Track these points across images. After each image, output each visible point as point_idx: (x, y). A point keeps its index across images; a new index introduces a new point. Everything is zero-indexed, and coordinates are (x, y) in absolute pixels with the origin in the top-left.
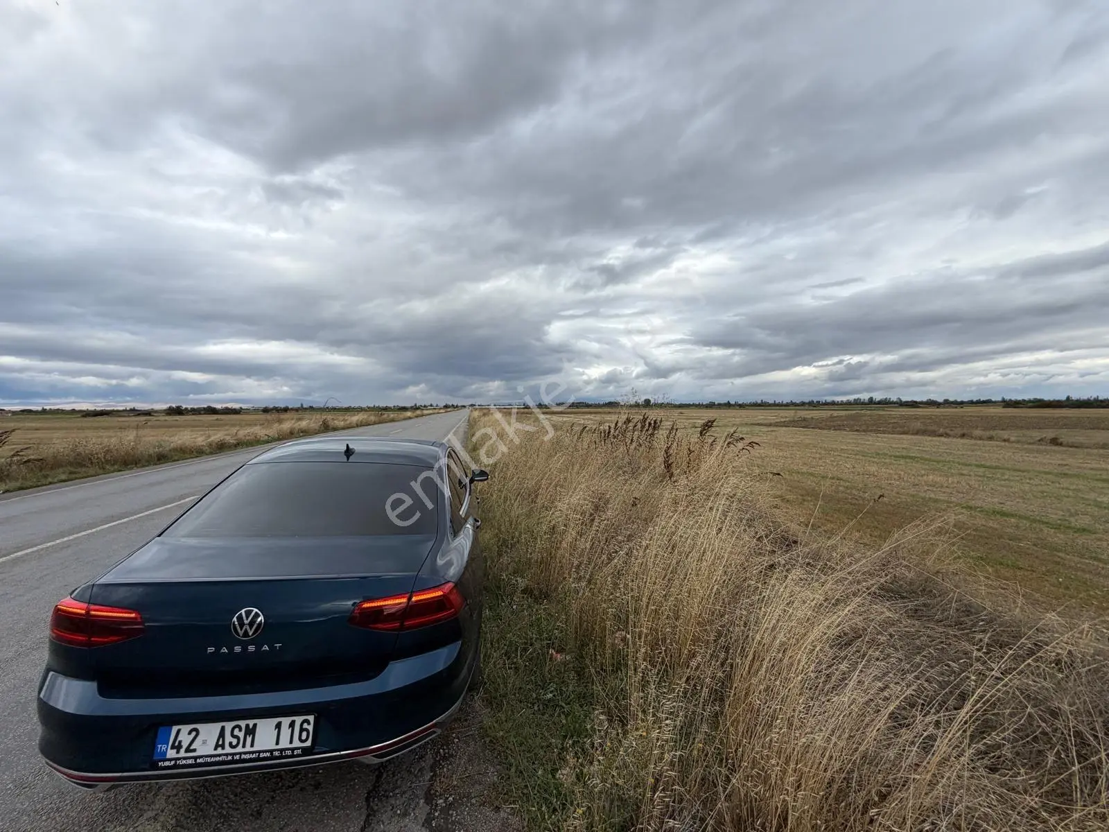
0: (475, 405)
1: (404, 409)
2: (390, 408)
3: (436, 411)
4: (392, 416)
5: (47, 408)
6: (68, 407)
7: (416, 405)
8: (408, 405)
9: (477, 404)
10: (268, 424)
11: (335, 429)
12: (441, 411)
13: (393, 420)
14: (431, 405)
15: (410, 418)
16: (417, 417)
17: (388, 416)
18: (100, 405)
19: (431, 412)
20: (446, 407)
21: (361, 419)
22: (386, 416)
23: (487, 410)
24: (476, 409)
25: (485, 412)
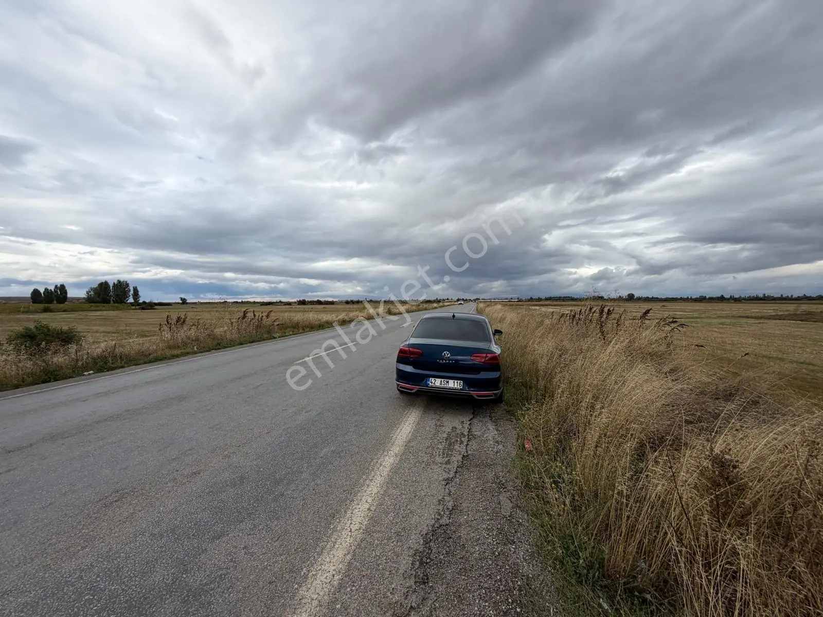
0: (479, 299)
3: (451, 304)
5: (244, 300)
6: (252, 300)
7: (437, 299)
8: (434, 299)
9: (481, 299)
12: (454, 304)
14: (448, 299)
18: (266, 299)
19: (447, 304)
20: (458, 300)
23: (490, 302)
24: (481, 302)
25: (488, 303)
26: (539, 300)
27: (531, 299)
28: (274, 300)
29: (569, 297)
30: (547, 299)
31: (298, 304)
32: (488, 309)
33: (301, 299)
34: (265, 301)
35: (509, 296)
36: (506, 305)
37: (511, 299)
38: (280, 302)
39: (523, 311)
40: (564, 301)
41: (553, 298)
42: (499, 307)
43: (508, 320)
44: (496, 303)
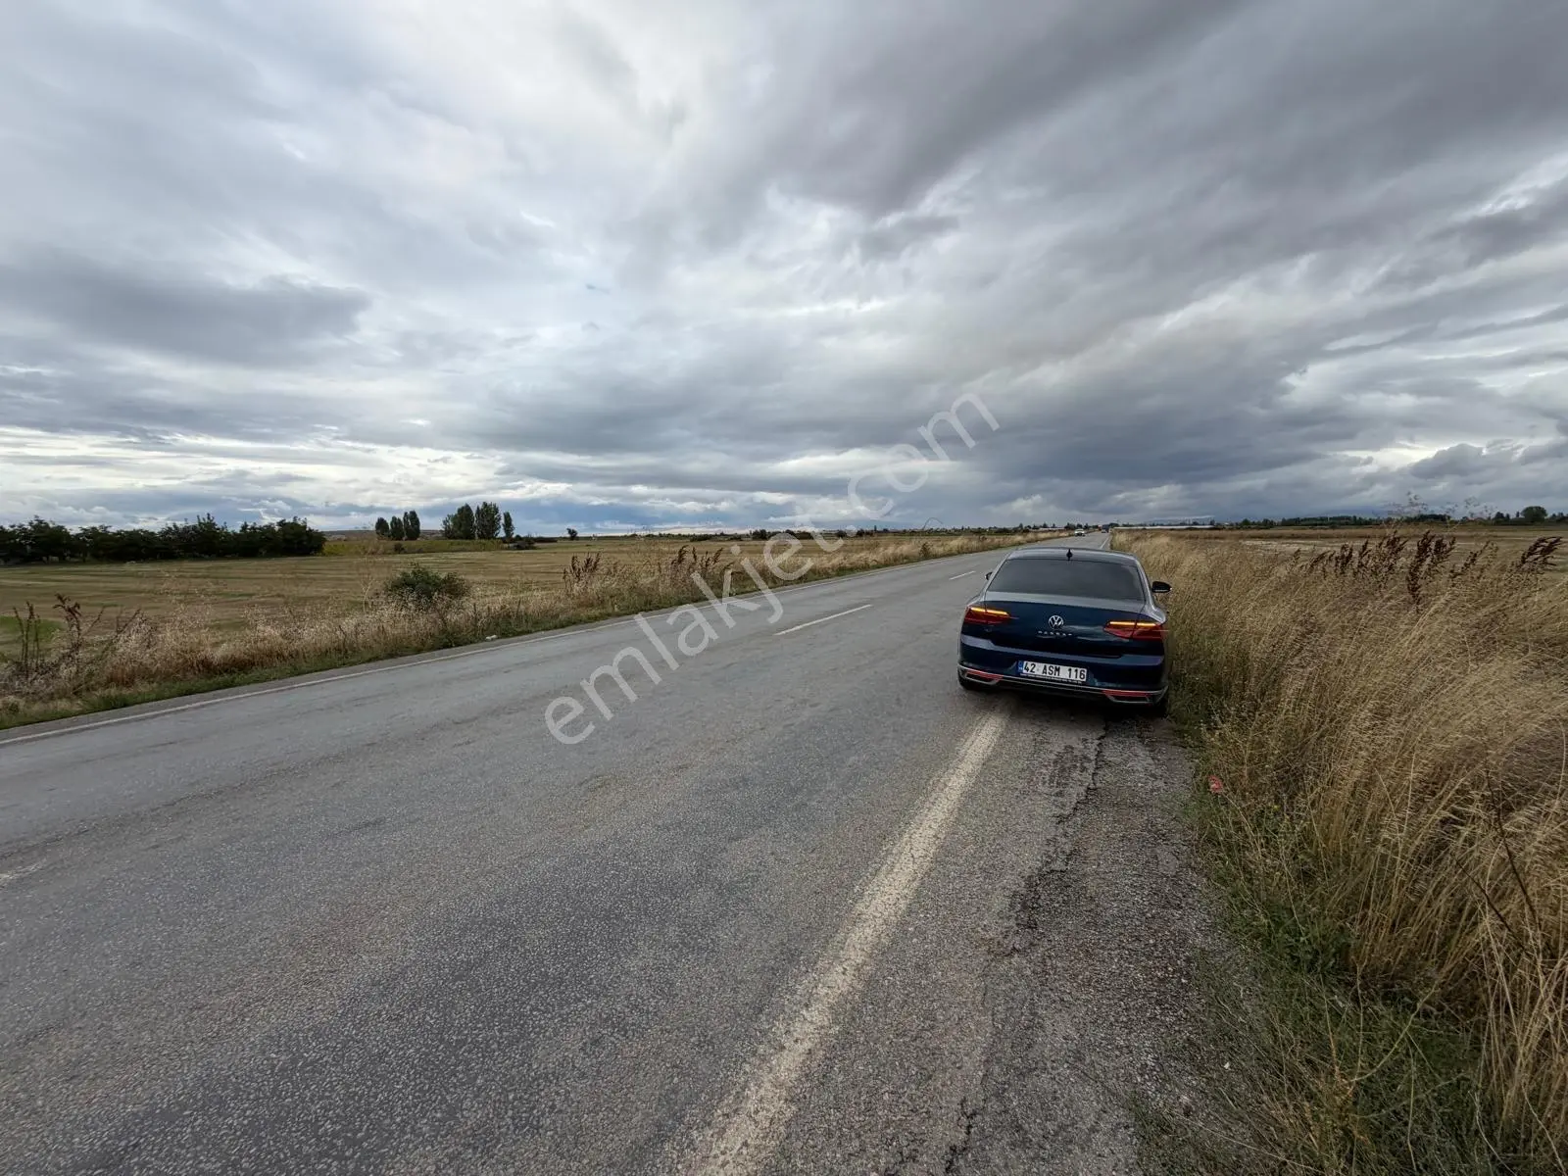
0: (1117, 525)
1: (1004, 532)
2: (985, 531)
3: (1056, 534)
4: (996, 540)
5: (662, 533)
6: (675, 532)
7: (1021, 526)
8: (1010, 526)
9: (1120, 524)
10: (872, 548)
11: (936, 557)
12: (1063, 534)
13: (998, 547)
14: (1045, 526)
15: (1020, 544)
16: (1029, 542)
17: (993, 540)
18: (699, 530)
19: (1048, 535)
20: (1069, 528)
21: (960, 544)
22: (988, 541)
23: (1141, 532)
24: (1121, 531)
25: (1139, 534)
26: (1268, 524)
27: (1246, 524)
28: (711, 531)
29: (1348, 518)
30: (1286, 523)
31: (754, 539)
32: (1140, 545)
33: (759, 529)
34: (696, 534)
35: (1191, 519)
36: (1181, 537)
37: (1195, 524)
38: (722, 534)
39: (1221, 549)
40: (1333, 528)
41: (1306, 520)
42: (1163, 540)
43: (1185, 568)
44: (1156, 534)
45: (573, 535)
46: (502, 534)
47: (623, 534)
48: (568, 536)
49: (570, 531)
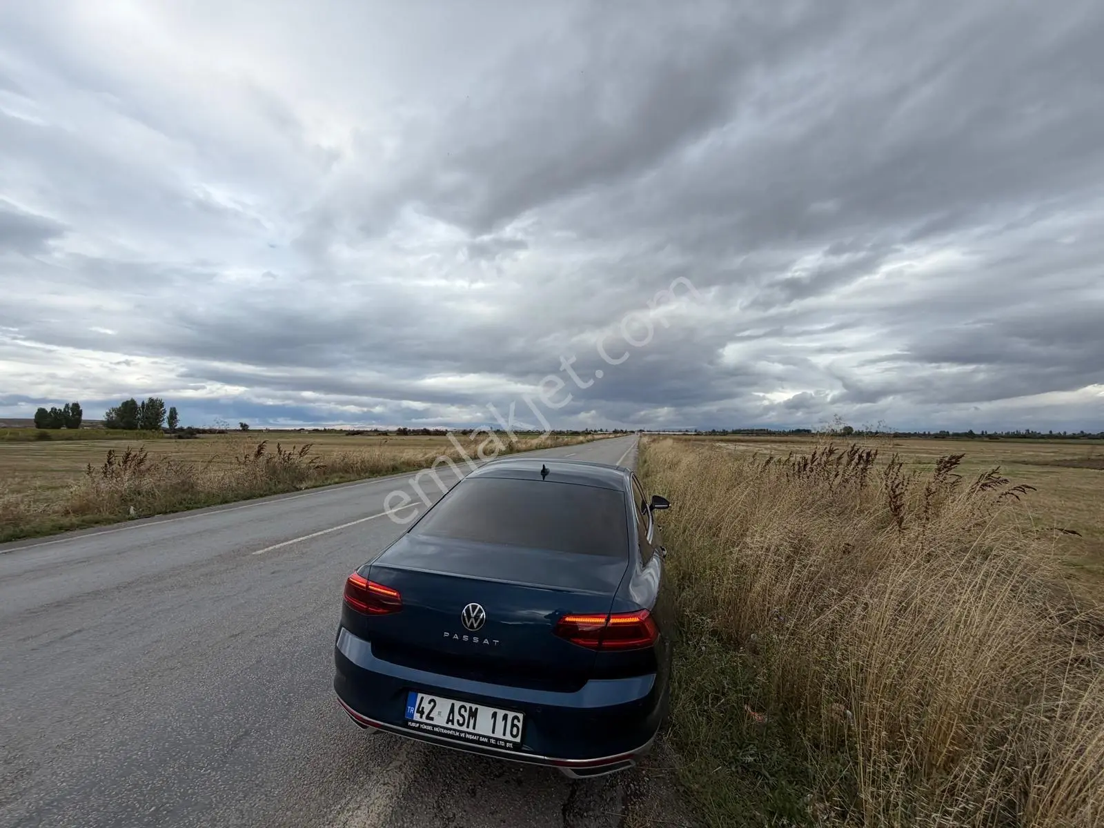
1: (576, 433)
2: (563, 432)
3: (607, 436)
4: (566, 440)
5: (327, 428)
6: (338, 428)
7: (587, 430)
8: (580, 429)
9: (645, 430)
11: (519, 451)
12: (611, 436)
13: (567, 445)
14: (601, 430)
15: (582, 443)
16: (588, 441)
17: (563, 440)
19: (601, 436)
20: (615, 432)
21: (540, 442)
22: (561, 439)
23: (657, 436)
24: (645, 435)
26: (725, 433)
27: (714, 433)
28: (367, 428)
30: (734, 433)
33: (402, 428)
34: (351, 429)
35: (683, 428)
36: (680, 440)
37: (687, 431)
42: (669, 442)
44: (665, 437)
45: (244, 427)
46: (165, 425)
47: (293, 429)
48: (241, 428)
49: (242, 425)
